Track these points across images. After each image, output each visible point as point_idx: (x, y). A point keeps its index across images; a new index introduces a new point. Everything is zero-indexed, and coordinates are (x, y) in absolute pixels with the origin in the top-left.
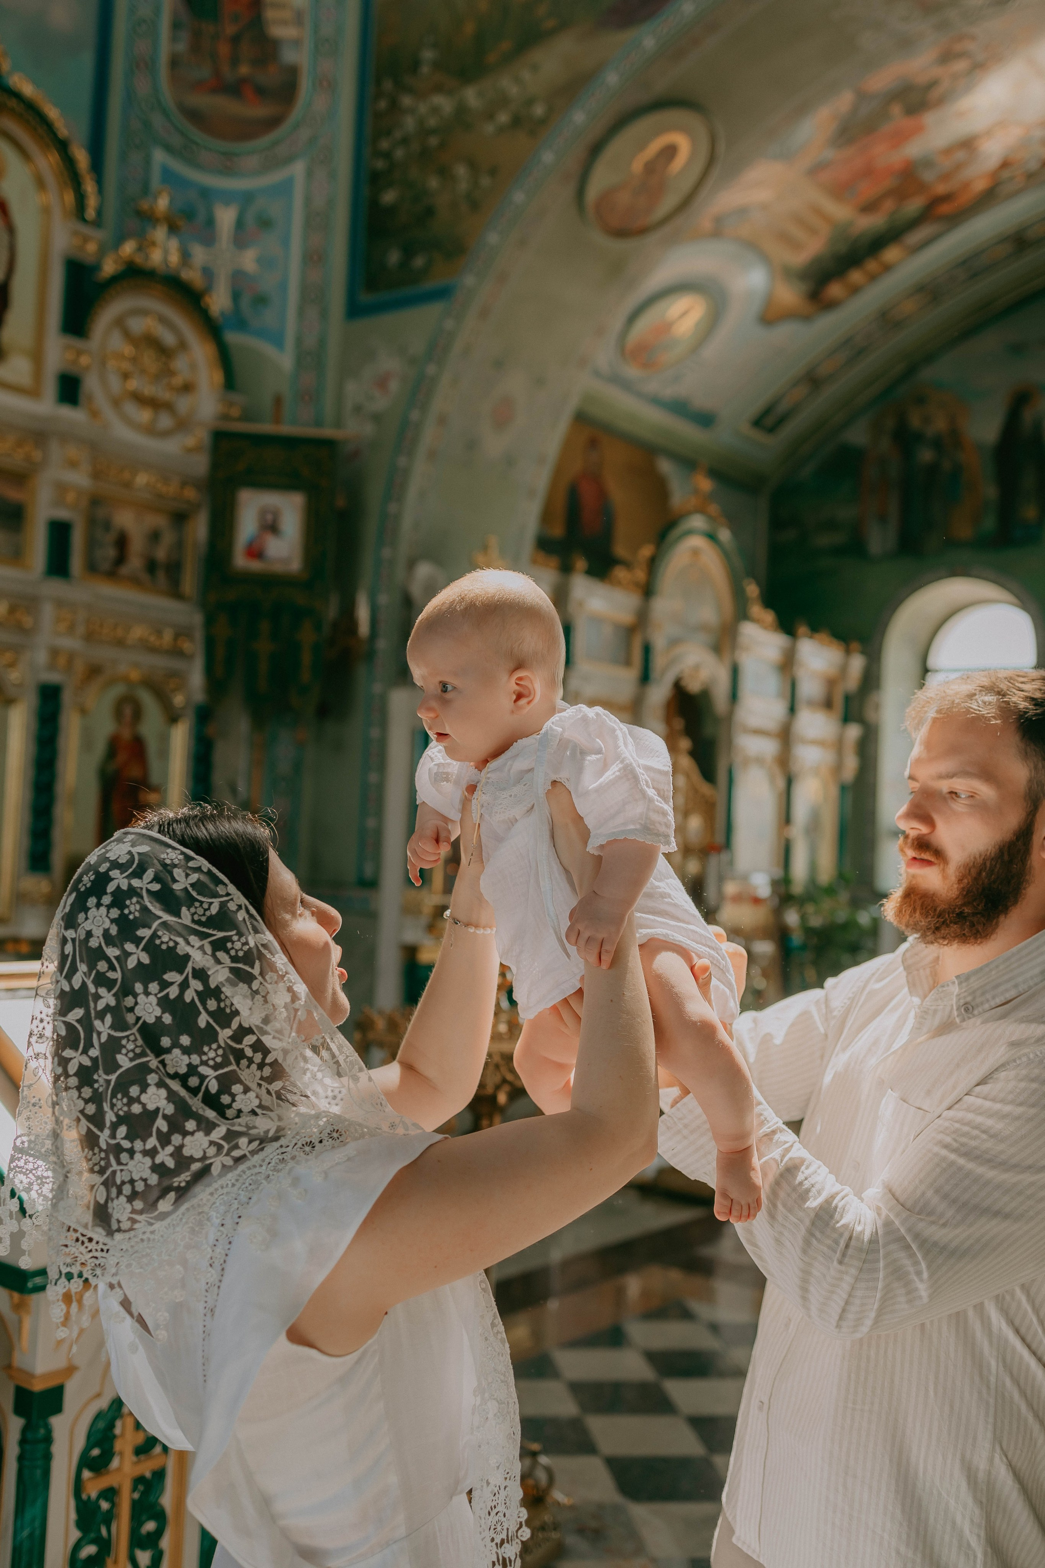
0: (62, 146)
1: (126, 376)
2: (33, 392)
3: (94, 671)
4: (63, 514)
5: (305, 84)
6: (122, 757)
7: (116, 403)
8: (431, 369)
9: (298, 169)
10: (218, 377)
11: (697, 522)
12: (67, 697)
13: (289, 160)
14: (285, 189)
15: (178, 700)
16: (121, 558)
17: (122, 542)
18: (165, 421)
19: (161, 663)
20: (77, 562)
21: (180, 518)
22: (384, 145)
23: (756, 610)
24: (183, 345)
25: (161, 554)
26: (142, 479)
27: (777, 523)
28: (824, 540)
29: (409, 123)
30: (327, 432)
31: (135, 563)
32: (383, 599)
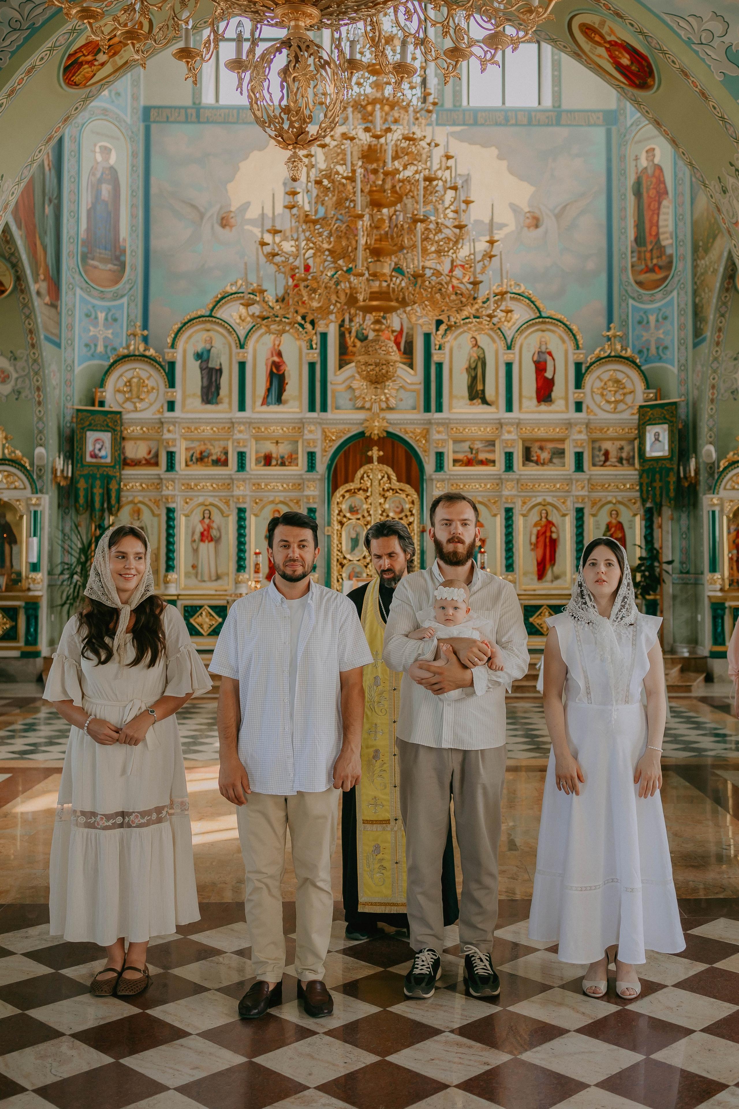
1: (603, 395)
2: (566, 411)
3: (596, 502)
4: (580, 449)
5: (675, 260)
7: (600, 406)
9: (675, 293)
10: (643, 385)
13: (671, 292)
14: (671, 303)
16: (607, 459)
17: (606, 454)
18: (622, 407)
25: (624, 455)
26: (612, 430)
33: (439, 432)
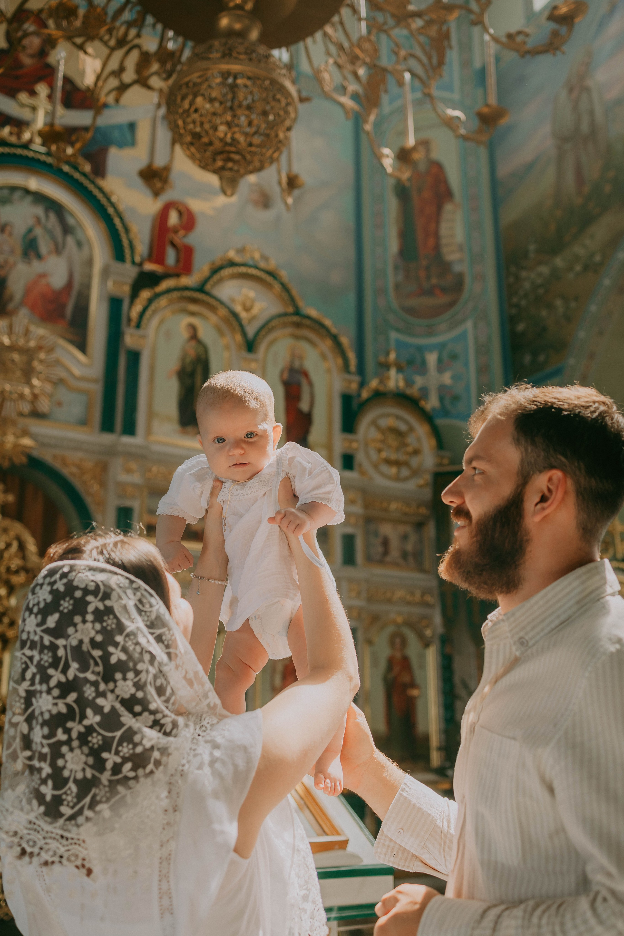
0: (335, 339)
1: (380, 451)
3: (375, 618)
4: (350, 531)
5: (468, 281)
6: (396, 669)
7: (376, 466)
9: (469, 325)
10: (433, 442)
12: (360, 635)
13: (463, 321)
14: (463, 336)
15: (428, 632)
16: (386, 552)
17: (386, 543)
18: (405, 472)
19: (417, 611)
20: (359, 556)
21: (420, 525)
22: (515, 300)
24: (411, 429)
25: (409, 547)
26: (394, 506)
29: (527, 285)
31: (395, 554)
33: (129, 471)
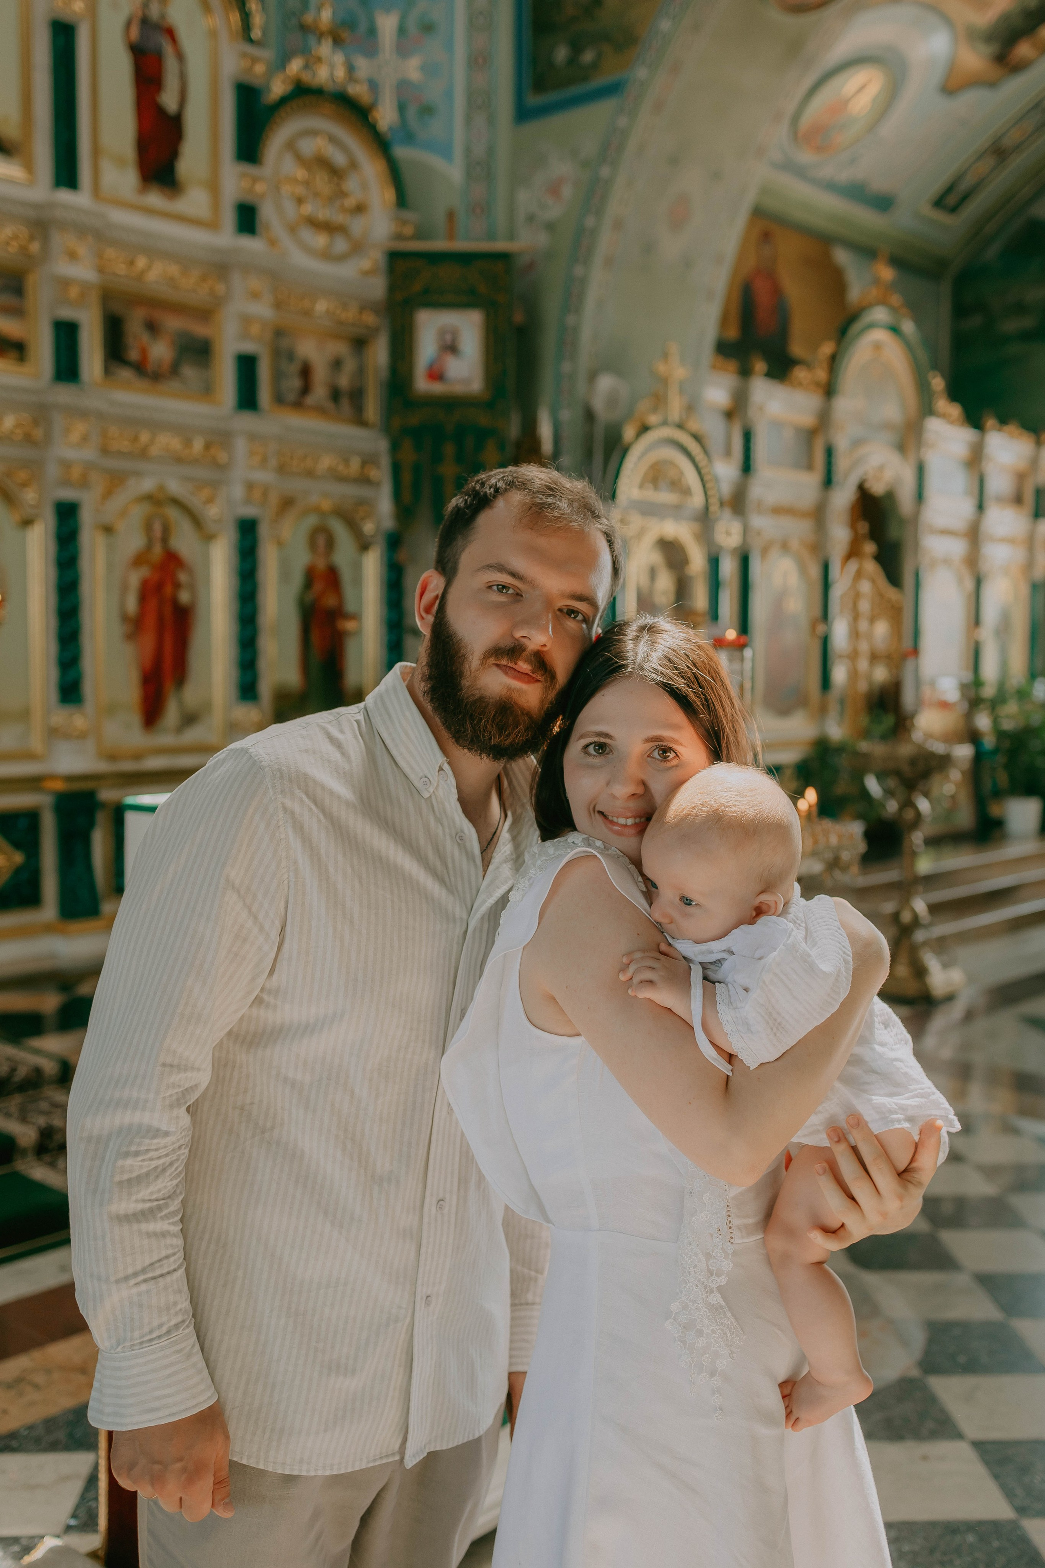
1: (300, 201)
2: (212, 225)
3: (287, 503)
4: (249, 347)
6: (318, 587)
7: (292, 229)
8: (605, 171)
10: (390, 195)
11: (880, 314)
12: (264, 531)
15: (368, 528)
16: (306, 389)
17: (306, 372)
18: (341, 245)
19: (352, 491)
20: (264, 394)
21: (360, 343)
23: (942, 404)
24: (354, 165)
25: (344, 381)
26: (321, 306)
27: (960, 311)
28: (1011, 326)
30: (501, 245)
31: (319, 393)
32: (565, 415)
